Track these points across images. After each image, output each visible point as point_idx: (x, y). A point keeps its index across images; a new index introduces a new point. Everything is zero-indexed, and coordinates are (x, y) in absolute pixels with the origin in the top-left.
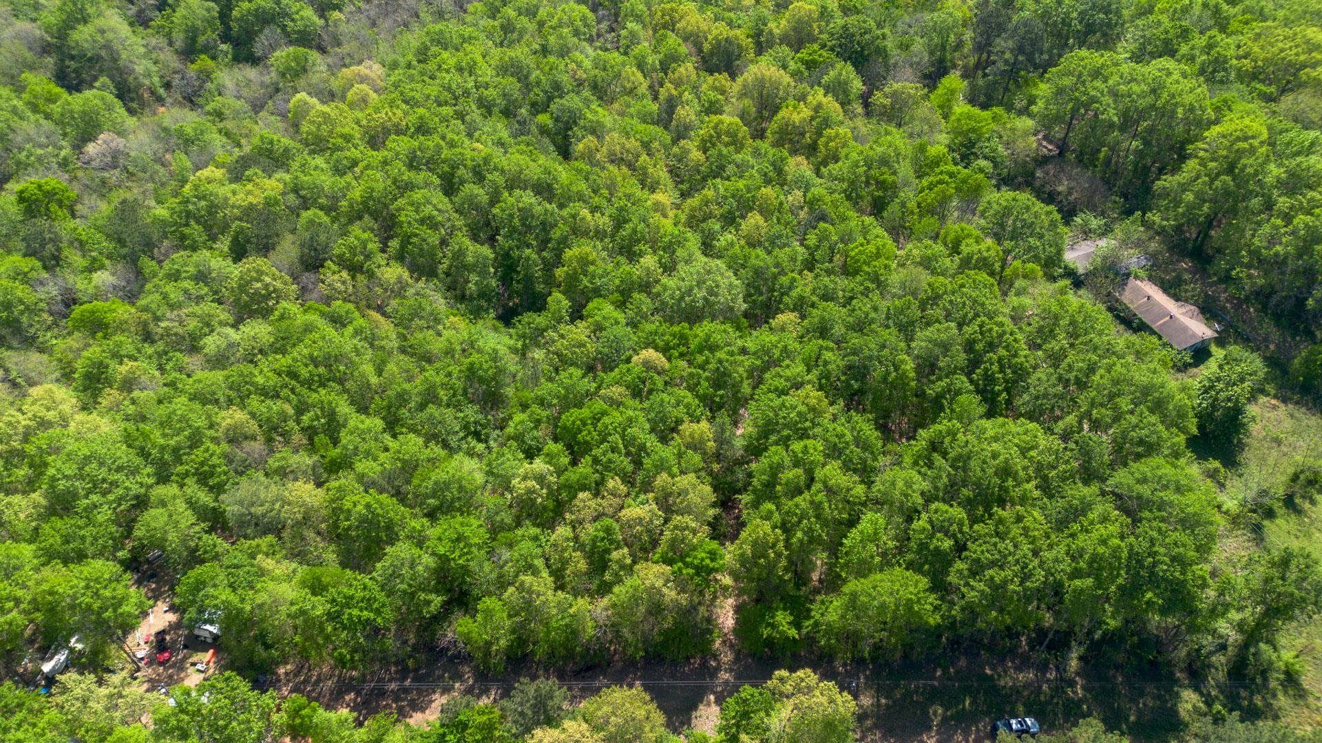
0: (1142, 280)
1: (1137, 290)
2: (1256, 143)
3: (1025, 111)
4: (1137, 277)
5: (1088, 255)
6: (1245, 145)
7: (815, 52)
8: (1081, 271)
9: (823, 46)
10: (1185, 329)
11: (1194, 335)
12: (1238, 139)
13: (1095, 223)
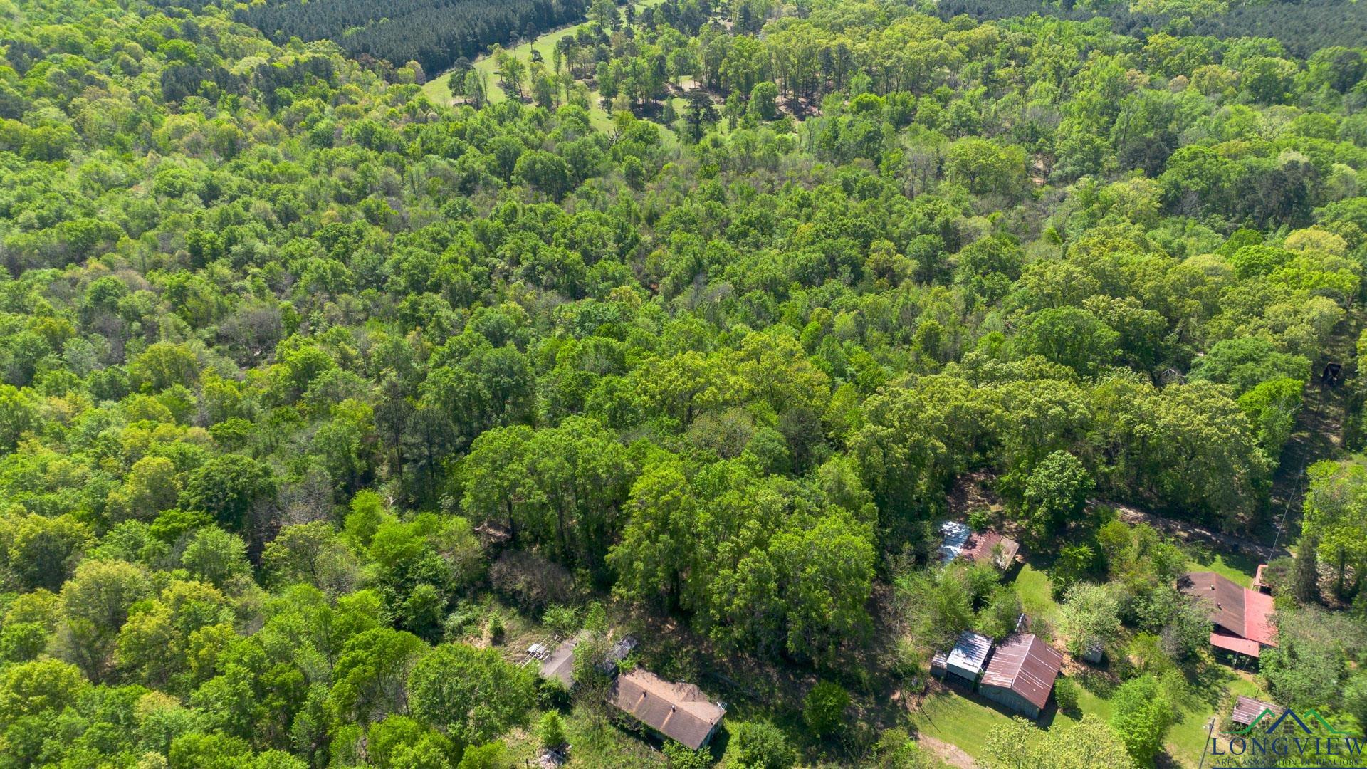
0: (631, 672)
1: (631, 687)
2: (676, 492)
3: (455, 510)
4: (625, 672)
5: (569, 661)
6: (667, 498)
7: (174, 517)
8: (567, 685)
9: (185, 507)
10: (691, 720)
11: (703, 725)
12: (660, 493)
13: (567, 615)
